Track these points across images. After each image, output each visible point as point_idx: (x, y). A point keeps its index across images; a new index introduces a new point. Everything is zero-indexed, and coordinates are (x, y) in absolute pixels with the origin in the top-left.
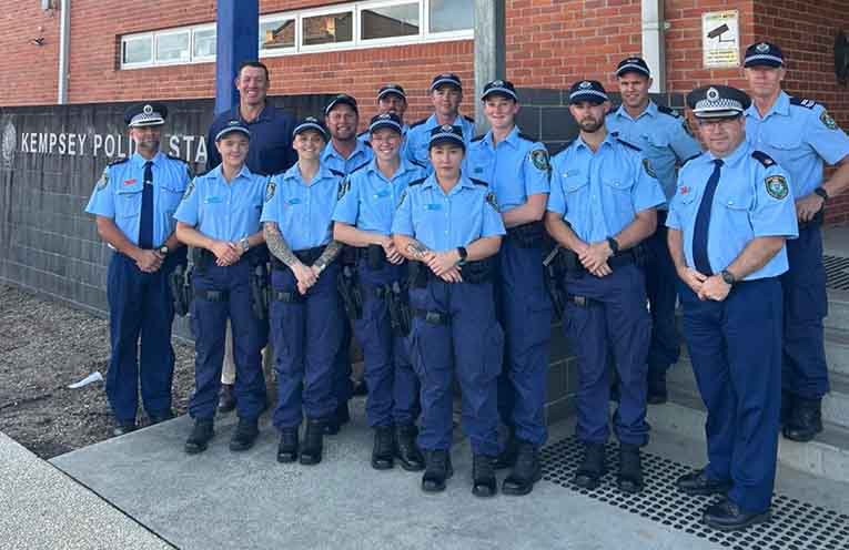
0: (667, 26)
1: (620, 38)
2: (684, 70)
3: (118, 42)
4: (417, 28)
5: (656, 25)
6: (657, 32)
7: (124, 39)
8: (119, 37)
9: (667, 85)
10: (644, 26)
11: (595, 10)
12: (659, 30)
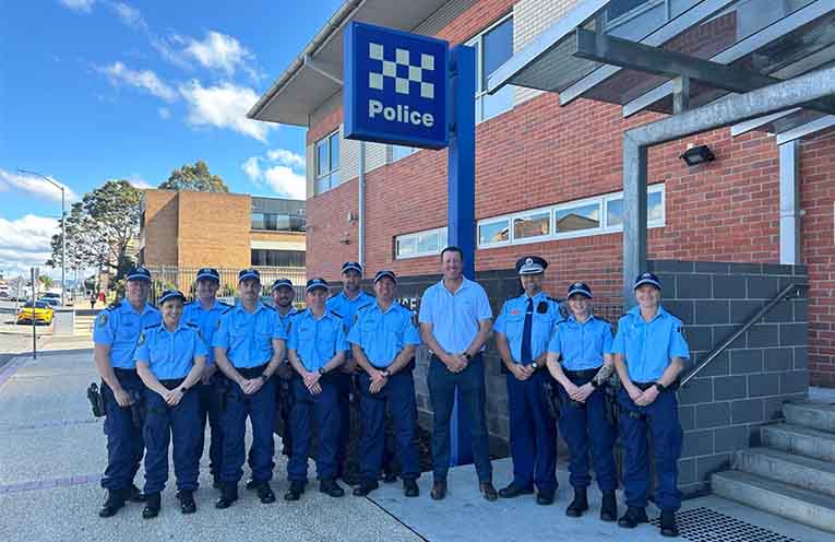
0: (803, 212)
1: (762, 224)
2: (816, 248)
3: (394, 241)
4: (598, 222)
5: (793, 213)
6: (793, 219)
7: (398, 239)
8: (394, 237)
9: (802, 261)
10: (782, 214)
11: (741, 203)
12: (795, 216)
